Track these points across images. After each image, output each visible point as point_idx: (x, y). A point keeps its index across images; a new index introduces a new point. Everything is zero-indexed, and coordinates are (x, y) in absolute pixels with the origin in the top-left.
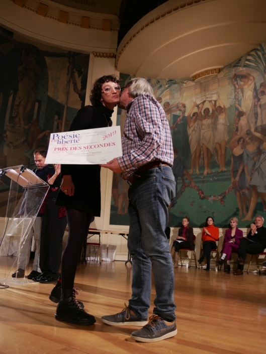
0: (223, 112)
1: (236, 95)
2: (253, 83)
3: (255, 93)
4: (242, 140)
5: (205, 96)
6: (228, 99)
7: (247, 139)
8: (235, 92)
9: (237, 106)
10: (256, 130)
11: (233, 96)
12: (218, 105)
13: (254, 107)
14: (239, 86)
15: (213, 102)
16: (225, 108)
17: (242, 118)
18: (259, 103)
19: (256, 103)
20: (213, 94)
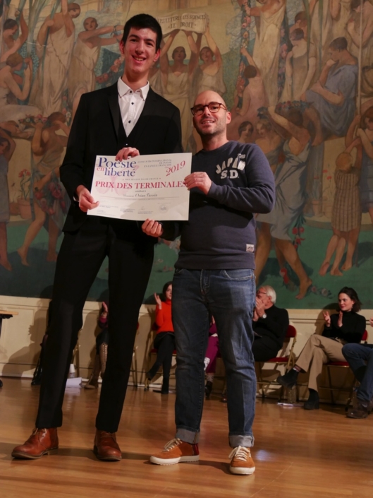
0: (213, 62)
1: (243, 29)
2: (282, 10)
3: (283, 31)
4: (248, 127)
5: (178, 18)
6: (227, 34)
7: (259, 126)
8: (242, 22)
9: (245, 54)
10: (279, 110)
11: (239, 29)
12: (204, 44)
13: (280, 61)
14: (251, 10)
15: (195, 37)
16: (218, 54)
17: (251, 80)
18: (290, 54)
19: (284, 54)
20: (195, 18)
